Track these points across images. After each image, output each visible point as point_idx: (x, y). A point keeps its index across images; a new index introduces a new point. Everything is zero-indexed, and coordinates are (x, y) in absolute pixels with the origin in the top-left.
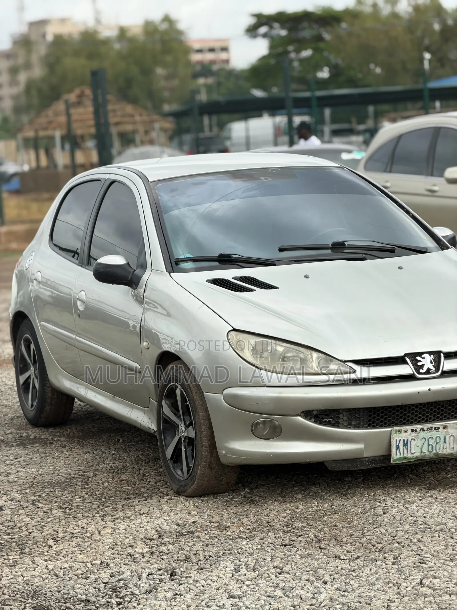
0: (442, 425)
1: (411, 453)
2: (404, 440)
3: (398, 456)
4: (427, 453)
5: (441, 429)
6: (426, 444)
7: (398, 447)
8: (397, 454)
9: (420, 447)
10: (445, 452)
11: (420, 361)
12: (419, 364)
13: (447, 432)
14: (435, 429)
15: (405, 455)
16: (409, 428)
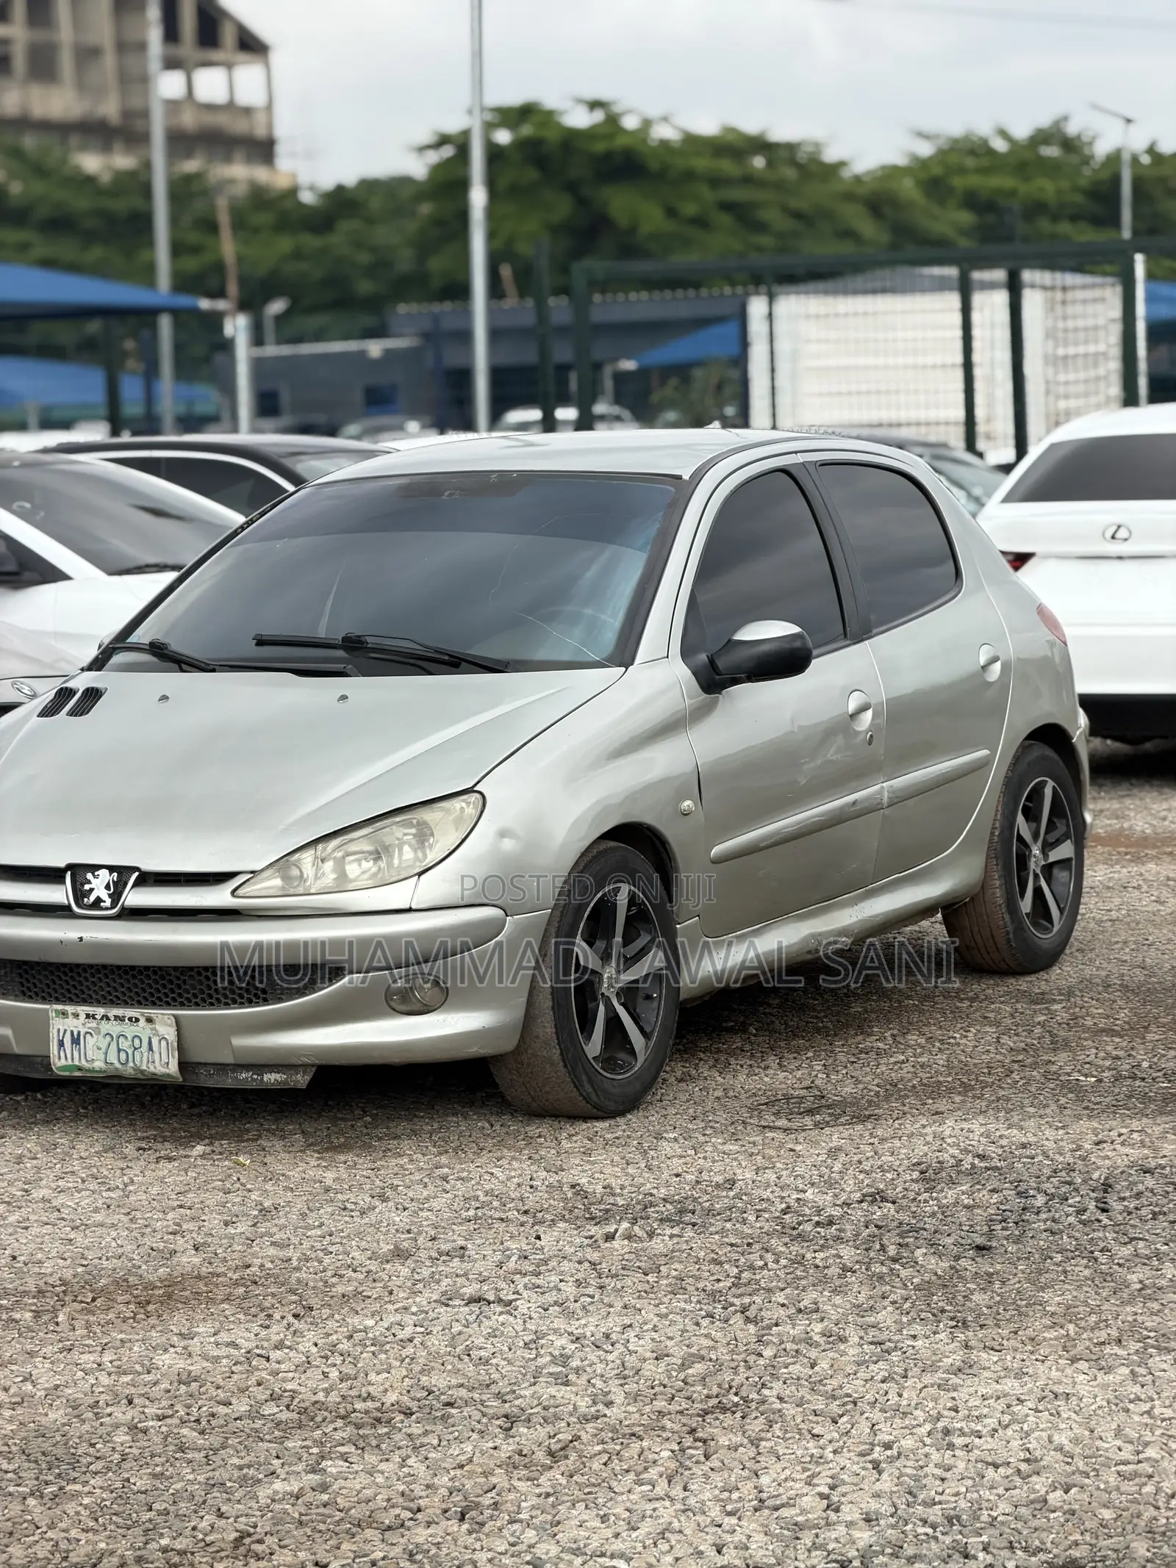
0: (142, 1014)
1: (87, 1061)
2: (72, 1033)
3: (63, 1062)
4: (118, 1065)
5: (142, 1022)
6: (114, 1047)
7: (61, 1044)
8: (59, 1058)
9: (103, 1050)
10: (152, 1069)
11: (89, 882)
12: (87, 887)
13: (155, 1029)
14: (130, 1019)
15: (77, 1063)
16: (83, 1010)
